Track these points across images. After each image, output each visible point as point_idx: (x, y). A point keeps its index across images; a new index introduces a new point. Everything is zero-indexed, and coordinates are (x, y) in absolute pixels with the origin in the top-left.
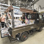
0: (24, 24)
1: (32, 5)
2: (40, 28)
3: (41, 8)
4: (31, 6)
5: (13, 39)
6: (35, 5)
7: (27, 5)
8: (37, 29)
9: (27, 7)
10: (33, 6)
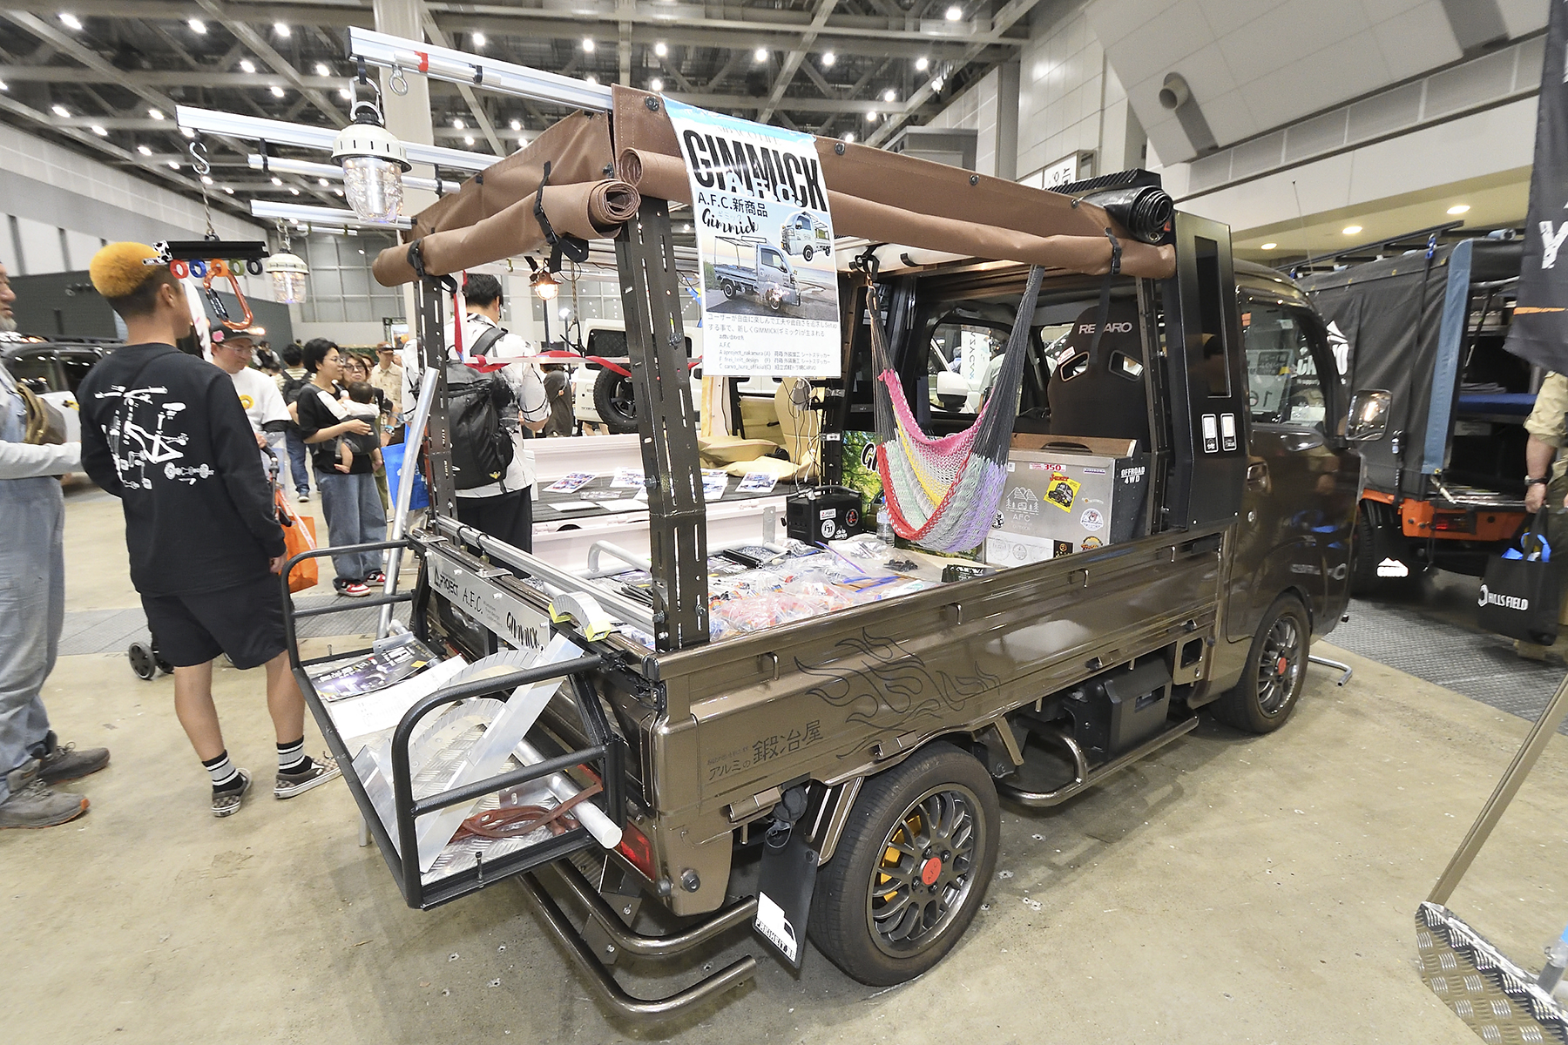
0: (846, 547)
1: (959, 84)
2: (1265, 644)
3: (1207, 151)
4: (937, 103)
5: (675, 925)
6: (1043, 71)
7: (838, 76)
8: (1183, 676)
9: (853, 122)
10: (986, 92)
